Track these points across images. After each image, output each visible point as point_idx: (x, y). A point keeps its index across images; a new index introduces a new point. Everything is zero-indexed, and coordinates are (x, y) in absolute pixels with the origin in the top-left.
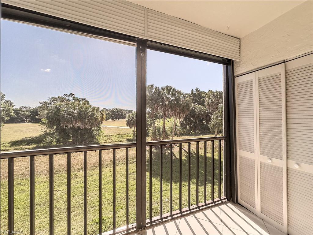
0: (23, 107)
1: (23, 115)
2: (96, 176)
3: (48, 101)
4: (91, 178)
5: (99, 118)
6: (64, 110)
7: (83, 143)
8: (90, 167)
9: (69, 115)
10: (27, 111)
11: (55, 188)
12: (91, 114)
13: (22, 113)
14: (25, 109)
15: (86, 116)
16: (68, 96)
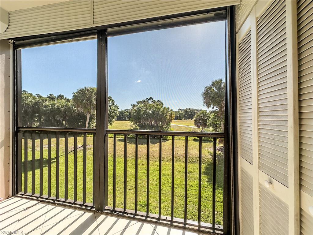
0: (126, 109)
1: (126, 115)
2: (156, 167)
3: (136, 104)
4: (153, 168)
5: (168, 117)
6: (143, 111)
7: (156, 138)
8: (154, 158)
9: (146, 114)
10: (127, 112)
11: (128, 169)
12: (162, 113)
13: (125, 113)
14: (127, 111)
15: (157, 116)
16: (148, 99)
